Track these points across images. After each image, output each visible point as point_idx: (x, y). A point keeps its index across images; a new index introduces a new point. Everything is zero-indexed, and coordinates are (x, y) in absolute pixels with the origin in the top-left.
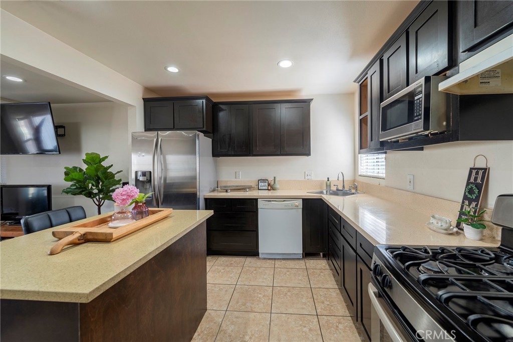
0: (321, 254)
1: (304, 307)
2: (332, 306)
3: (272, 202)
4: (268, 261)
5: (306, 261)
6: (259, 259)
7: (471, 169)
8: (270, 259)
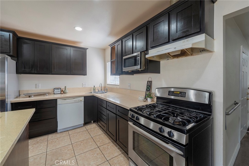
0: (92, 122)
1: (91, 146)
2: (103, 141)
3: (67, 100)
4: (64, 133)
5: (86, 126)
6: (58, 133)
7: (148, 81)
8: (64, 132)
